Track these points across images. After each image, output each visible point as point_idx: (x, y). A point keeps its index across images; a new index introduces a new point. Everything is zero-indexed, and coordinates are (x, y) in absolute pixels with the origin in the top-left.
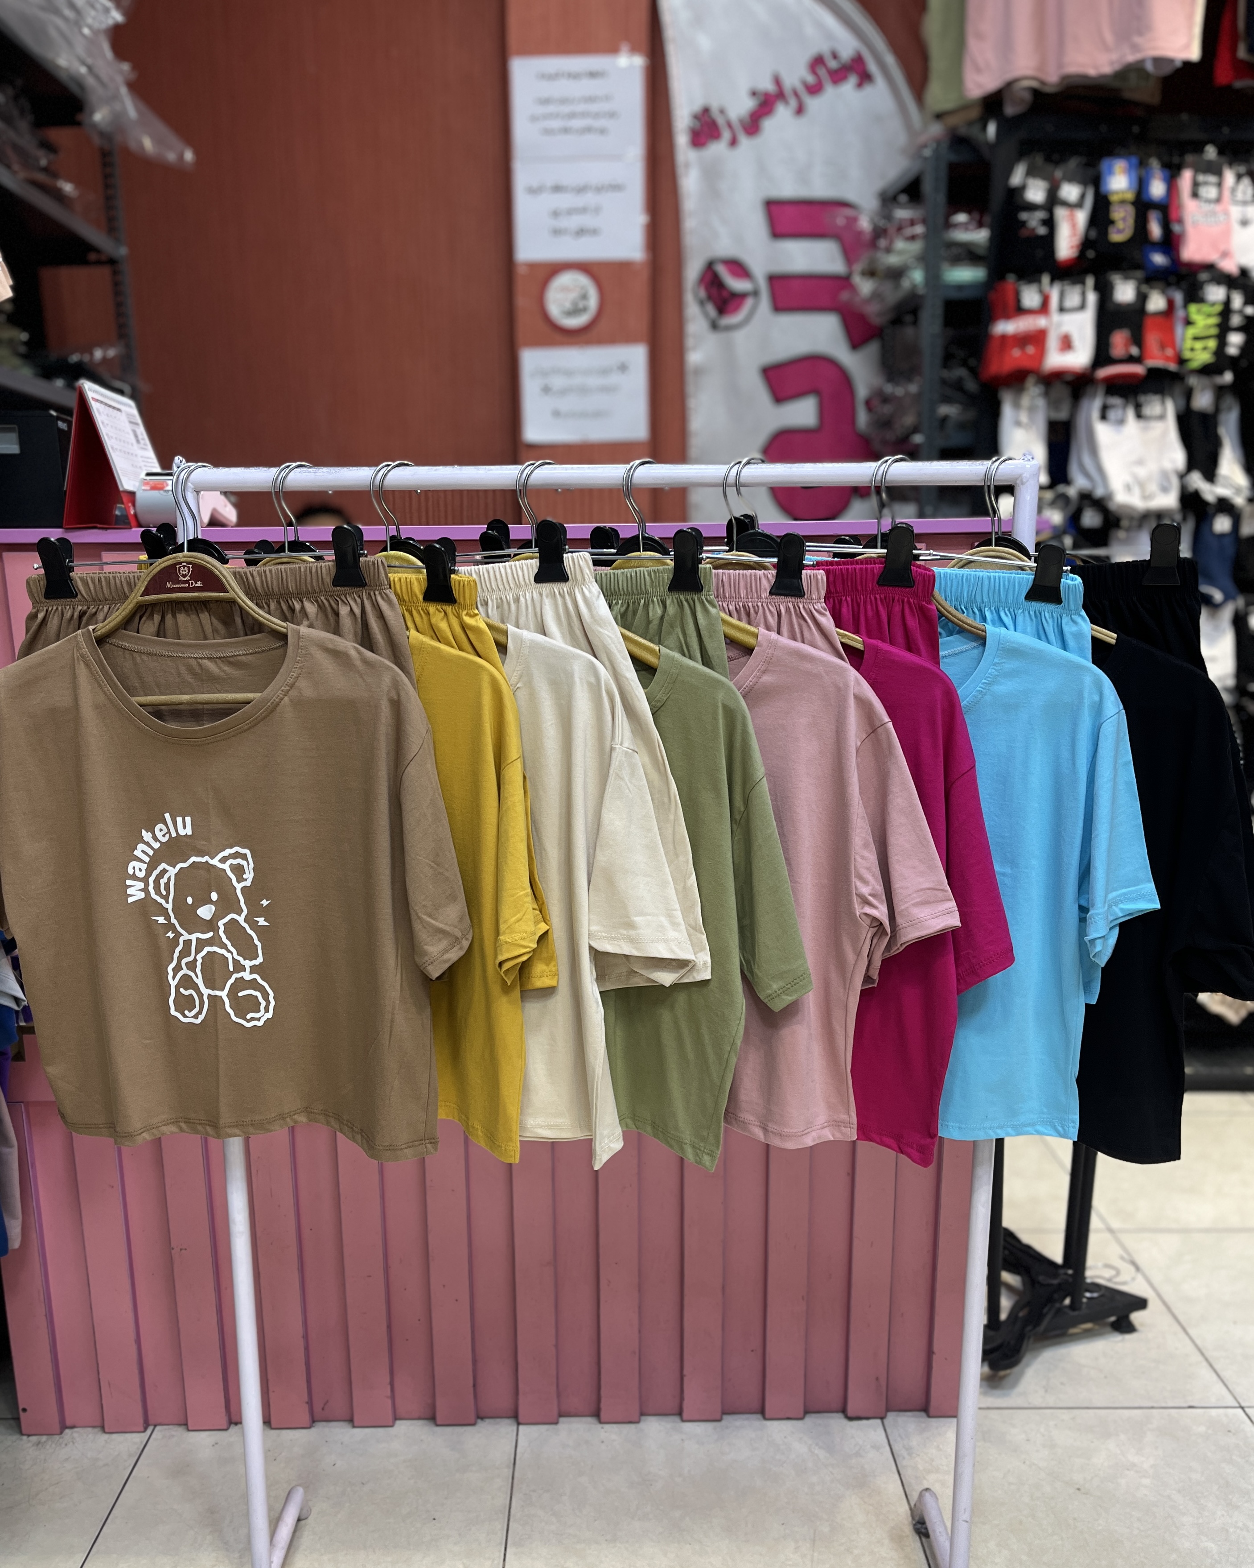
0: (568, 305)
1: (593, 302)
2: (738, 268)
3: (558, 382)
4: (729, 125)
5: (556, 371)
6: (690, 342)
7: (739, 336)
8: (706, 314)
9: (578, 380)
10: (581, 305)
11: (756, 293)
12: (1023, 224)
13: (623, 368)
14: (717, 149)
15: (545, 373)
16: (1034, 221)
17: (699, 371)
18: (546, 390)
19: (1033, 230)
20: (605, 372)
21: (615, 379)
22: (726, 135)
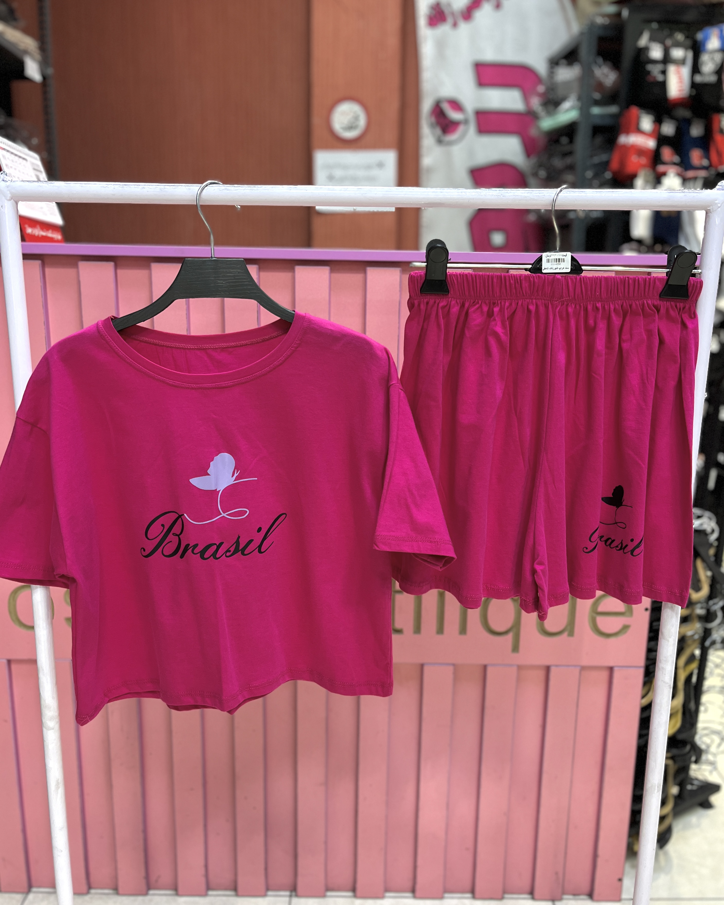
0: (346, 123)
1: (362, 122)
2: (456, 105)
3: (338, 173)
4: (453, 14)
5: (337, 166)
6: (424, 151)
7: (456, 149)
8: (435, 133)
9: (351, 172)
10: (354, 124)
11: (466, 122)
12: (649, 73)
13: (381, 165)
14: (444, 29)
15: (330, 167)
16: (655, 70)
17: (429, 170)
18: (331, 179)
19: (655, 77)
20: (369, 167)
21: (376, 172)
22: (450, 20)
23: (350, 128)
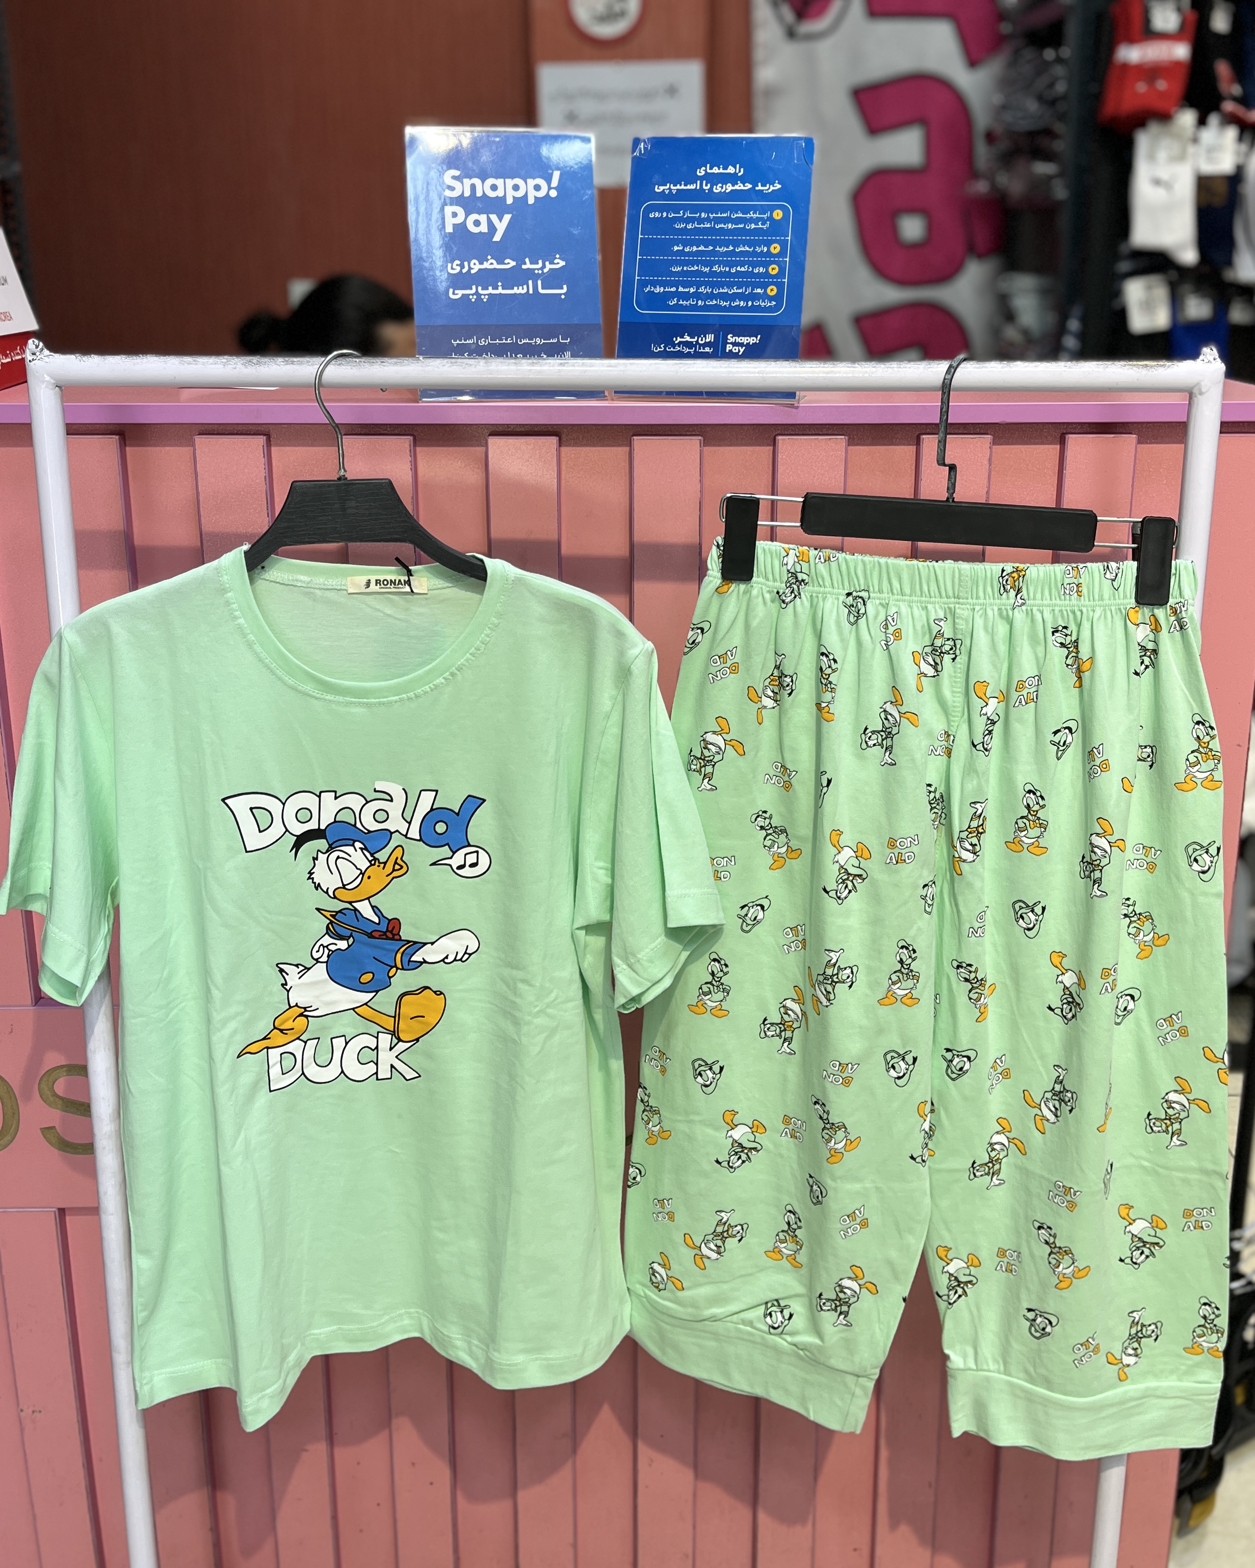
0: (600, 8)
3: (586, 108)
5: (586, 94)
6: (759, 54)
7: (824, 48)
8: (780, 18)
9: (612, 106)
10: (617, 8)
13: (672, 91)
15: (569, 96)
17: (771, 92)
18: (571, 118)
20: (647, 95)
21: (660, 105)
23: (609, 16)
